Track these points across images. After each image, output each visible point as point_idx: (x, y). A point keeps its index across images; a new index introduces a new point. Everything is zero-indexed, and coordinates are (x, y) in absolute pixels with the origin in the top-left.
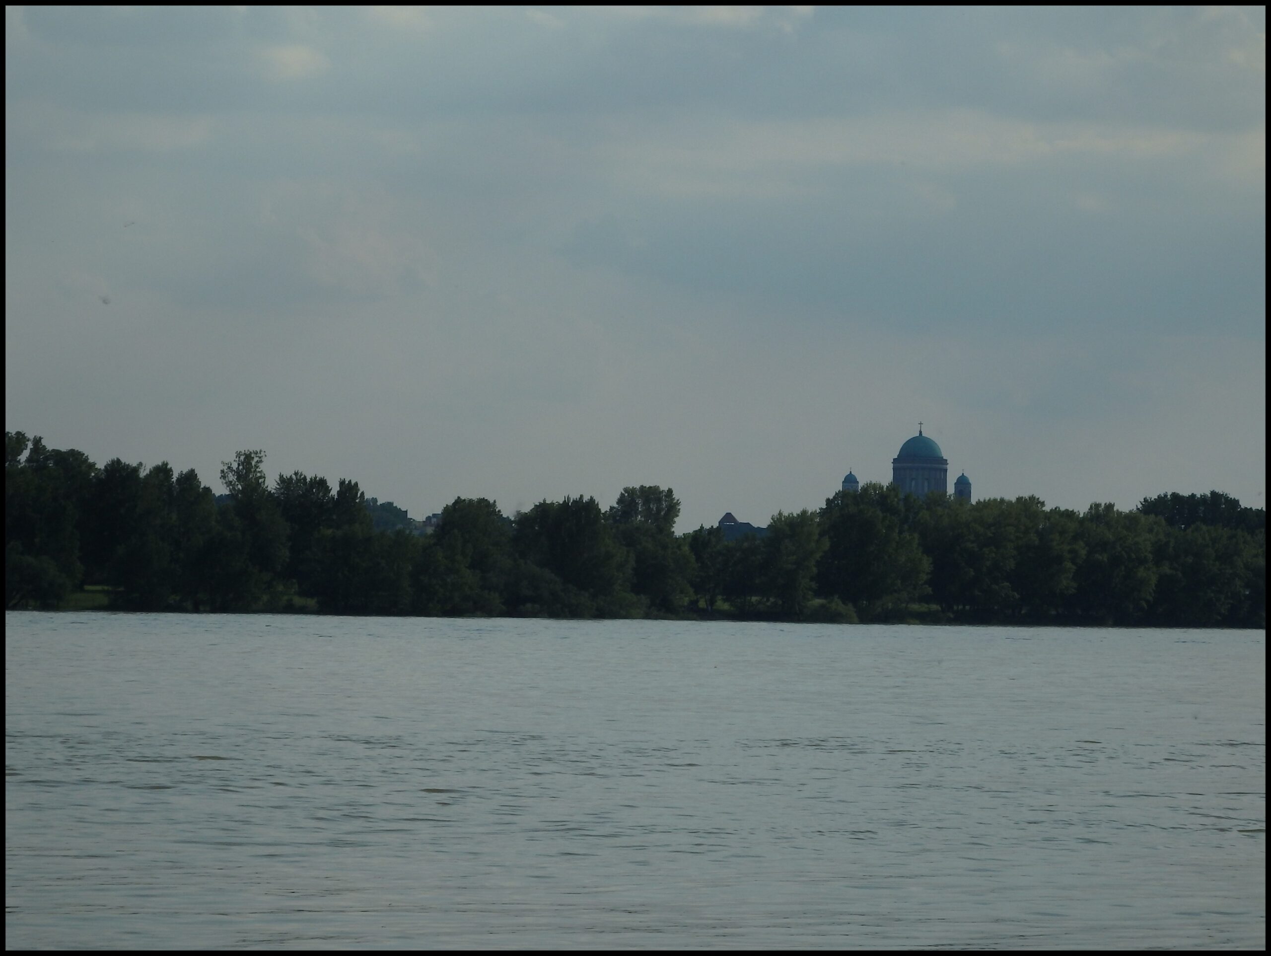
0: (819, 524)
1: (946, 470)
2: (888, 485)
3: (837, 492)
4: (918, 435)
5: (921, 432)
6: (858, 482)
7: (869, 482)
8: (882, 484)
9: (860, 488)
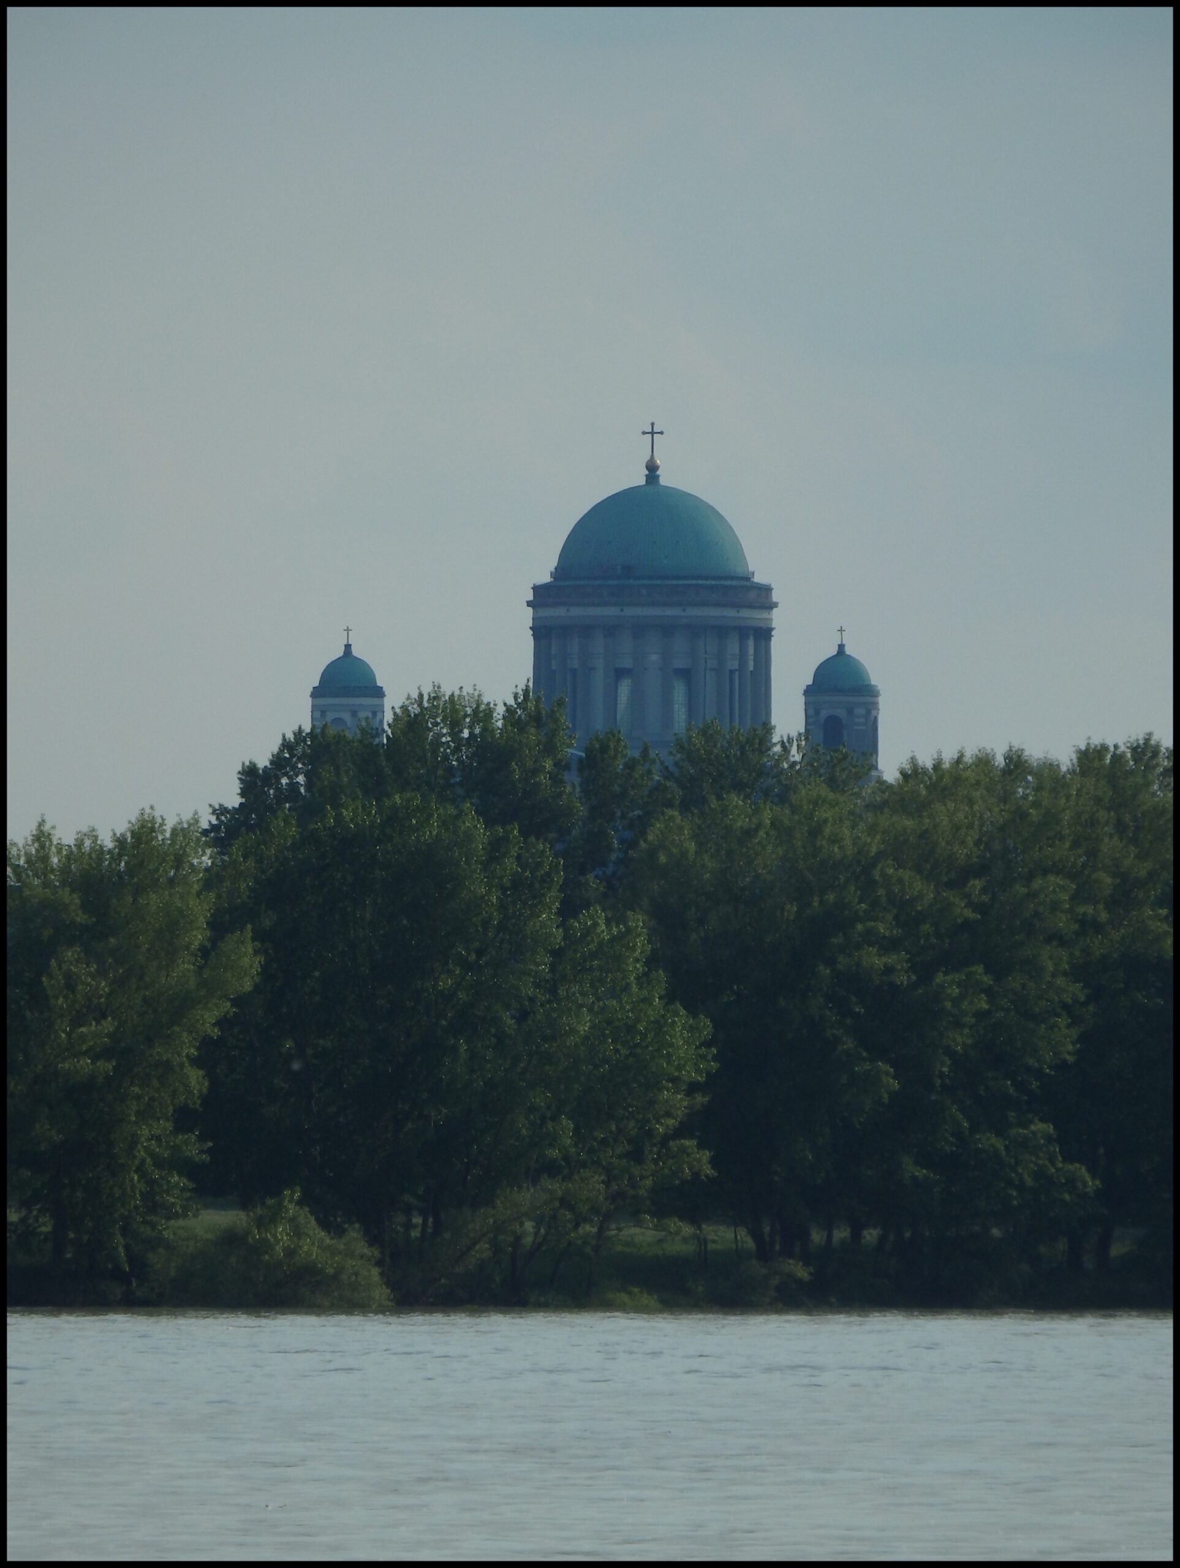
0: (212, 879)
1: (764, 634)
2: (511, 702)
3: (290, 736)
4: (642, 481)
5: (652, 468)
6: (379, 693)
7: (427, 690)
8: (485, 700)
9: (388, 717)
